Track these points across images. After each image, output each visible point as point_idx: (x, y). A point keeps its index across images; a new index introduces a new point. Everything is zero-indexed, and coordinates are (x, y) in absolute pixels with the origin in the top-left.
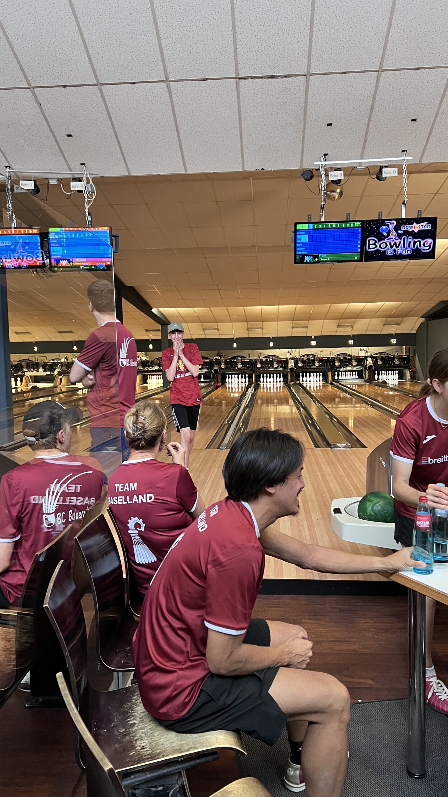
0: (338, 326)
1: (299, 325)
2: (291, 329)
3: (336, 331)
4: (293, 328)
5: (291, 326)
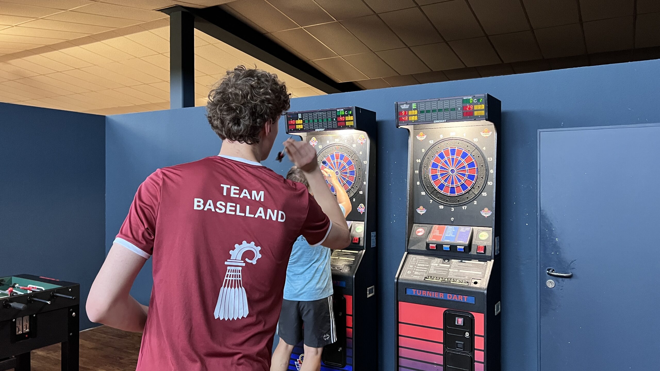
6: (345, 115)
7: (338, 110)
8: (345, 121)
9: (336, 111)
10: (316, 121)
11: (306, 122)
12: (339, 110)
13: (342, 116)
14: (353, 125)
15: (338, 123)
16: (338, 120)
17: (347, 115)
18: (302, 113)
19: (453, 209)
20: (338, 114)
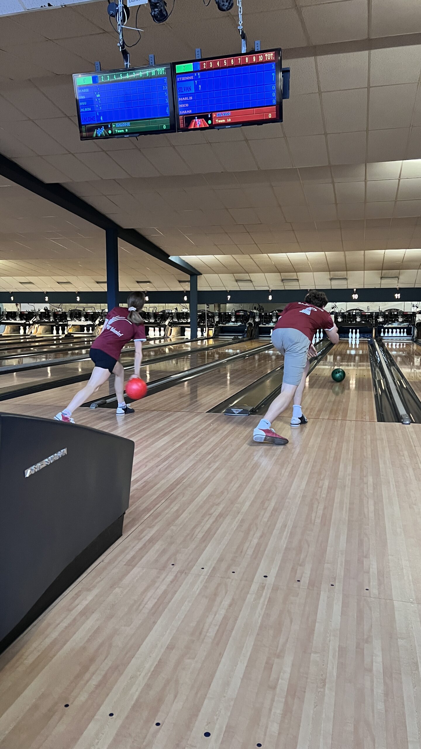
0: (381, 278)
1: (337, 276)
2: (329, 281)
3: (381, 284)
4: (331, 279)
5: (329, 277)
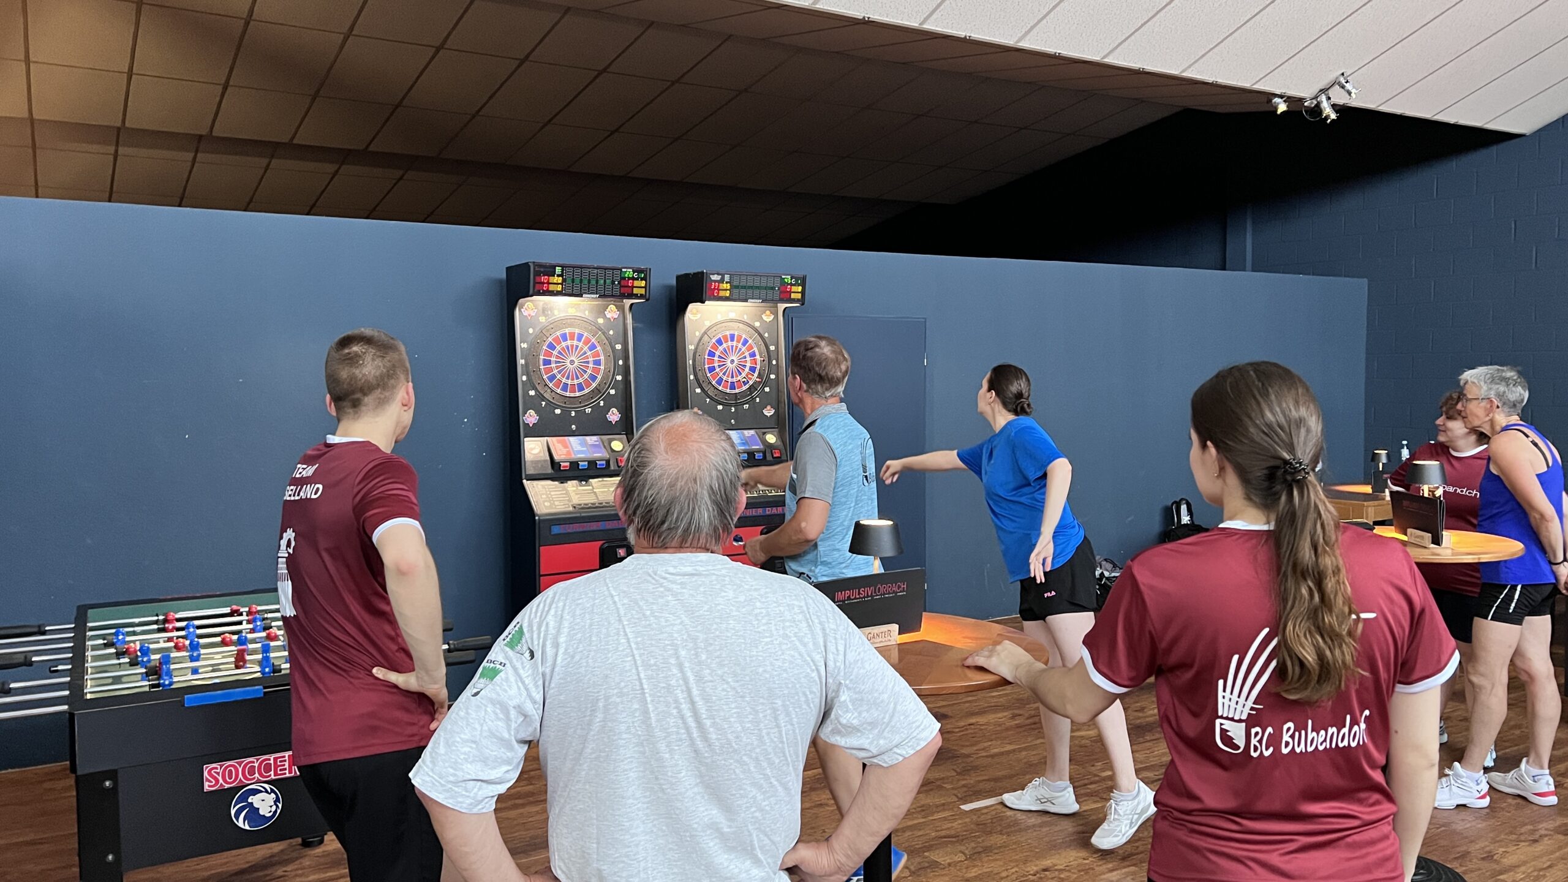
6: (633, 279)
7: (623, 270)
8: (633, 287)
9: (621, 270)
10: (586, 282)
11: (569, 281)
12: (625, 270)
13: (629, 278)
14: (644, 293)
15: (622, 289)
16: (622, 284)
17: (637, 279)
18: (563, 267)
19: (733, 409)
20: (622, 276)
